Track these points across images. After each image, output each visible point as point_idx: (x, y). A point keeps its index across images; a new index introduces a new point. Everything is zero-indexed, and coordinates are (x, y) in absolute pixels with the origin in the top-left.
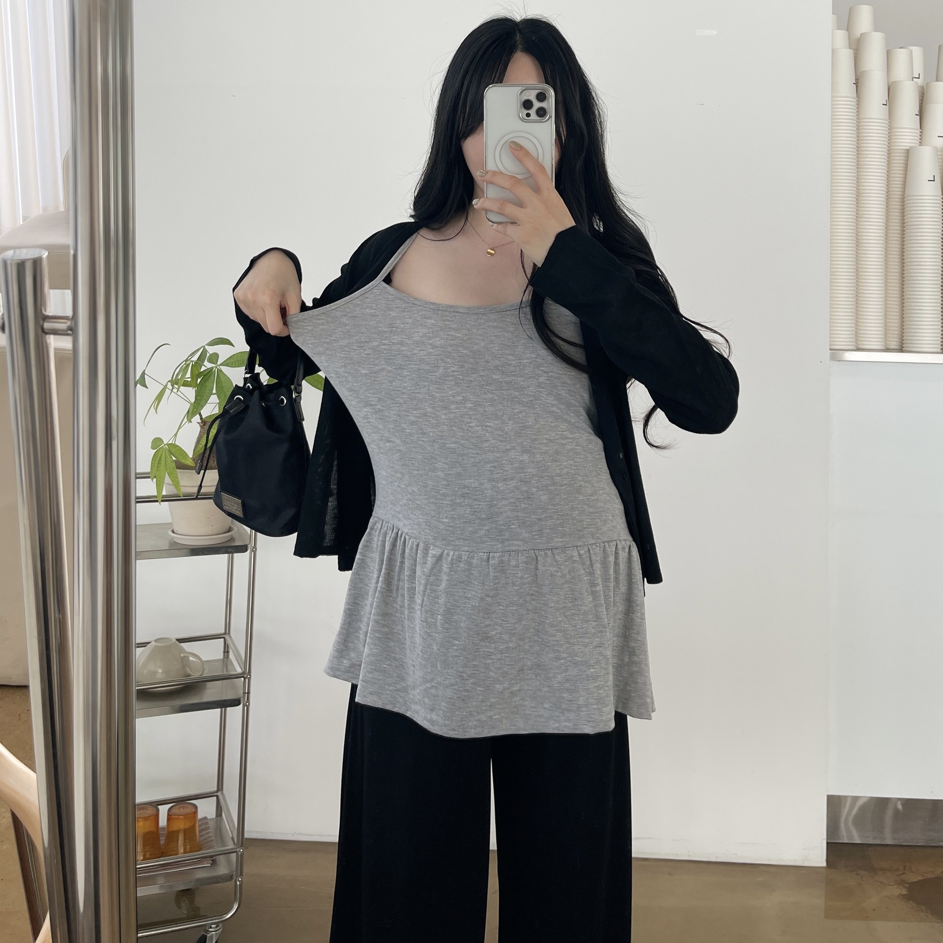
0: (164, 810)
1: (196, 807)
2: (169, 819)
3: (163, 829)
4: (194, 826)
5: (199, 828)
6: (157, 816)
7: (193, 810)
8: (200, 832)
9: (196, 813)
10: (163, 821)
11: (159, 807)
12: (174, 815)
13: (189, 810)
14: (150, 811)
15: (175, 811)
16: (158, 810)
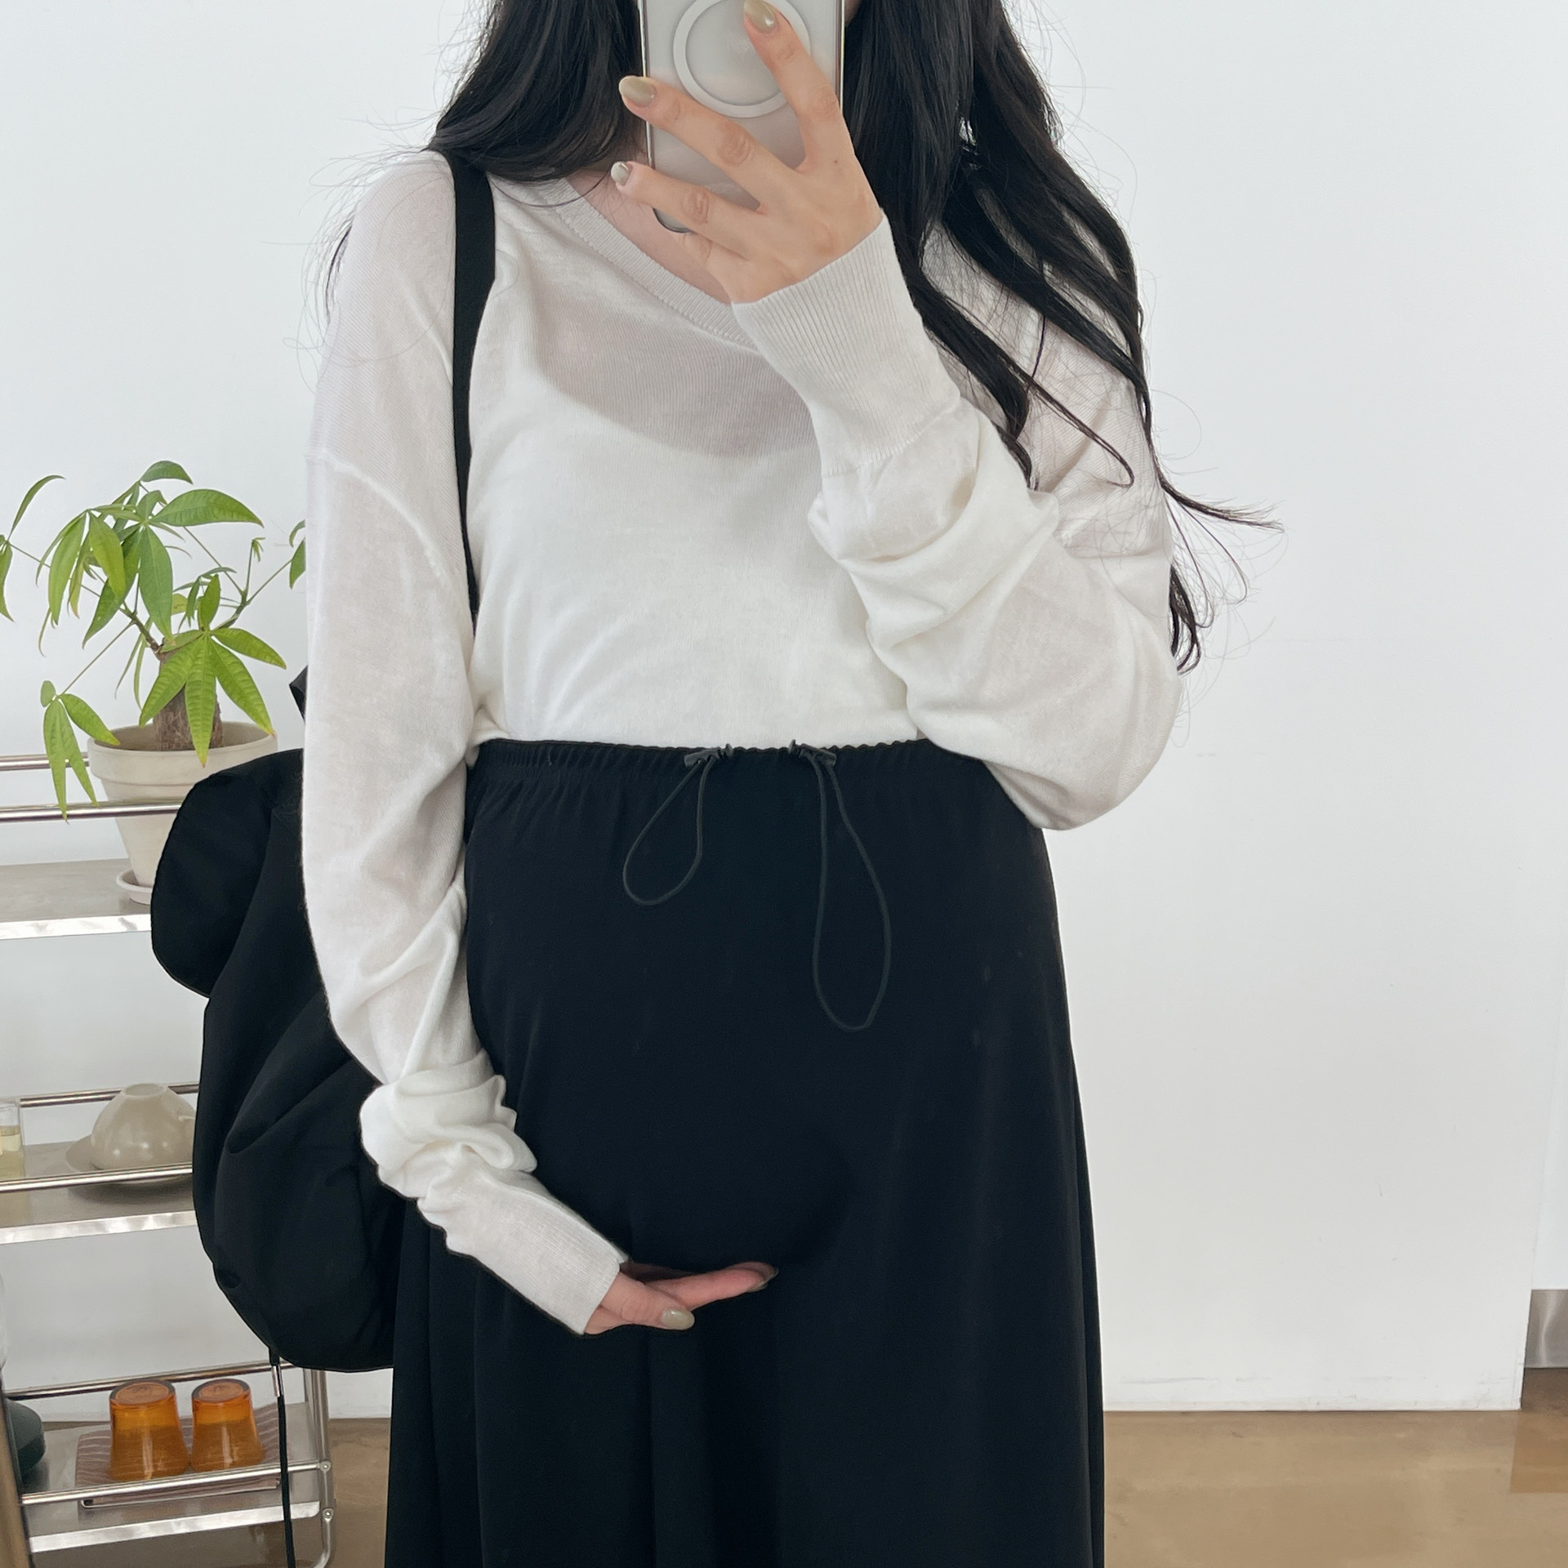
0: (184, 1392)
1: (245, 1386)
2: (195, 1409)
3: (186, 1420)
4: (246, 1420)
5: (256, 1424)
6: (171, 1401)
7: (241, 1392)
8: (260, 1429)
9: (246, 1398)
10: (184, 1409)
11: (174, 1385)
12: (206, 1402)
13: (234, 1391)
14: (159, 1392)
15: (205, 1394)
16: (172, 1390)
